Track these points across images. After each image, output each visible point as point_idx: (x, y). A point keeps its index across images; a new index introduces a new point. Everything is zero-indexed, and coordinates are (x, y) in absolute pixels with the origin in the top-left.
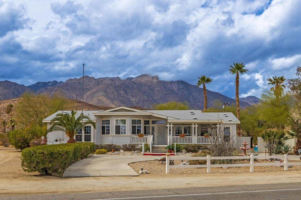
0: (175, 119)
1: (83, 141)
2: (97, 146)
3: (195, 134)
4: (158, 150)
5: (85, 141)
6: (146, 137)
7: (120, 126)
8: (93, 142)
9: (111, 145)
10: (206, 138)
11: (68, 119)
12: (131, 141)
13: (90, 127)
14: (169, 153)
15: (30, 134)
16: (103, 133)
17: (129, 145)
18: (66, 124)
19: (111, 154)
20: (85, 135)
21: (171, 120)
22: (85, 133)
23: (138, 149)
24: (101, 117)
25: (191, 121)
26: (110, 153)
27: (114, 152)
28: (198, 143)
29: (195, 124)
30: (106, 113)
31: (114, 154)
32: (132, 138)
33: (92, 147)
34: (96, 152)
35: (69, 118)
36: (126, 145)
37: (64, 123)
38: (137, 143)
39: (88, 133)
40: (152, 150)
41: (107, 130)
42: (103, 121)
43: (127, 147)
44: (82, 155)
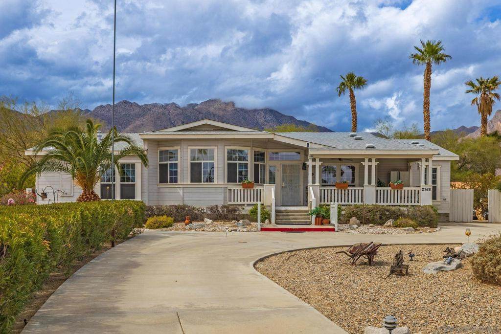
0: (326, 148)
1: (118, 198)
2: (150, 209)
3: (370, 183)
4: (289, 219)
5: (121, 199)
6: (259, 188)
7: (201, 163)
8: (140, 200)
9: (183, 208)
10: (396, 191)
11: (78, 142)
12: (225, 198)
13: (133, 166)
14: (318, 225)
15: (5, 184)
16: (163, 180)
17: (224, 207)
18: (74, 155)
19: (185, 230)
20: (121, 184)
21: (318, 150)
22: (122, 180)
23: (244, 217)
24: (158, 143)
25: (363, 153)
26: (180, 225)
27: (191, 222)
28: (377, 202)
29: (370, 160)
30: (170, 133)
31: (191, 229)
32: (228, 191)
33: (139, 213)
34: (148, 223)
35: (81, 138)
36: (216, 206)
37: (69, 153)
38: (239, 203)
39: (128, 179)
40: (276, 219)
41: (171, 172)
42: (161, 152)
43: (218, 211)
44: (113, 234)
